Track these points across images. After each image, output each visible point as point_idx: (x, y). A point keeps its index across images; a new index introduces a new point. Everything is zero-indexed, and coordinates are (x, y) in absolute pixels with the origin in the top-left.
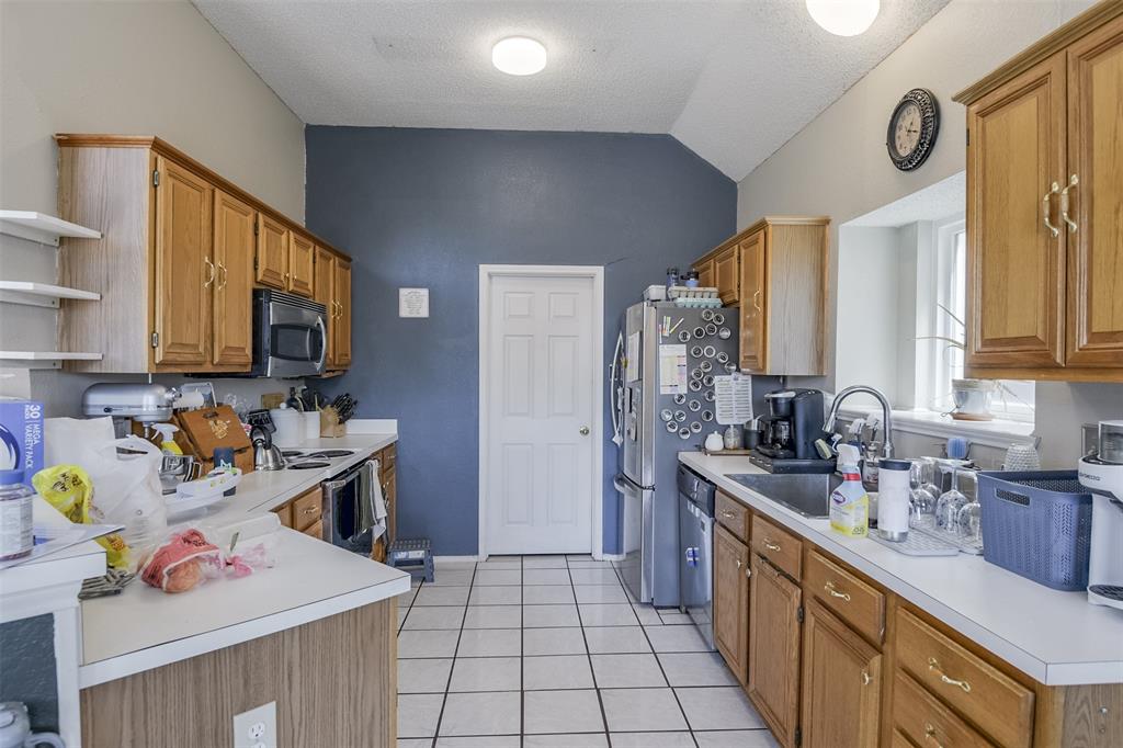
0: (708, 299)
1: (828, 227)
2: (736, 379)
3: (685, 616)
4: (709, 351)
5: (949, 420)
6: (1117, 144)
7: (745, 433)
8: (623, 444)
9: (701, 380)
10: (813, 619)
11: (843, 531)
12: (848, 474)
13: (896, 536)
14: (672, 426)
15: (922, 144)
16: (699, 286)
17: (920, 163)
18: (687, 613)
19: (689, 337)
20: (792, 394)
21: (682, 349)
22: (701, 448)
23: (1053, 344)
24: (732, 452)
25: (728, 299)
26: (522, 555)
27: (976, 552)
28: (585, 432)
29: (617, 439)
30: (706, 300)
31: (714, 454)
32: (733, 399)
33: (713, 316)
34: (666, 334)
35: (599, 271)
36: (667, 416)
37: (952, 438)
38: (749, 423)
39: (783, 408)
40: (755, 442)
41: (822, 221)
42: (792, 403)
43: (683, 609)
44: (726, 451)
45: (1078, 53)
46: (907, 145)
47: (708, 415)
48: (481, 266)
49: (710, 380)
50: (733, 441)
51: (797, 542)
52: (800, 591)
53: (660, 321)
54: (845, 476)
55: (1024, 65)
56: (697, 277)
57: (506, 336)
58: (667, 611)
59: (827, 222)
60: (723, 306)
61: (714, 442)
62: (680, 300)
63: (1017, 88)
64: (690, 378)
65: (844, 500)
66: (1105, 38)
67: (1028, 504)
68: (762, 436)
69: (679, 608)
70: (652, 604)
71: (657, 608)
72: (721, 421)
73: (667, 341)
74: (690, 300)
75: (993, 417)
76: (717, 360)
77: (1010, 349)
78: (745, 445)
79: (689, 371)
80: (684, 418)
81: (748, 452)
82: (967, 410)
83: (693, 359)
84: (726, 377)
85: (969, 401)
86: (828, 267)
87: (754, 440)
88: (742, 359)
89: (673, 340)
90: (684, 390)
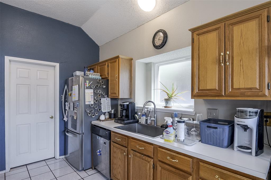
0: (97, 76)
1: (132, 61)
2: (107, 99)
3: (94, 170)
4: (100, 92)
5: (164, 108)
6: (240, 45)
7: (110, 114)
8: (68, 120)
9: (98, 100)
10: (160, 168)
11: (169, 141)
12: (170, 125)
13: (182, 141)
14: (90, 114)
15: (163, 43)
16: (94, 72)
17: (162, 47)
18: (95, 169)
19: (94, 87)
20: (128, 103)
21: (92, 91)
22: (98, 119)
23: (221, 90)
24: (108, 120)
25: (103, 77)
26: (26, 165)
27: (198, 141)
28: (52, 118)
29: (65, 119)
30: (97, 77)
31: (103, 121)
32: (106, 105)
33: (101, 81)
34: (87, 86)
35: (57, 65)
36: (88, 111)
37: (174, 113)
38: (111, 111)
39: (126, 107)
40: (112, 116)
41: (131, 59)
42: (128, 105)
43: (93, 168)
44: (106, 120)
45: (229, 23)
46: (158, 43)
47: (100, 110)
48: (5, 56)
49: (100, 100)
50: (107, 117)
51: (152, 146)
52: (153, 160)
53: (85, 82)
54: (169, 126)
55: (212, 24)
56: (93, 70)
57: (17, 84)
58: (88, 170)
59: (132, 59)
60: (102, 79)
61: (102, 117)
62: (90, 76)
63: (210, 30)
64: (94, 99)
65: (170, 133)
66: (237, 21)
67: (217, 129)
68: (115, 114)
69: (91, 168)
70: (83, 170)
71: (85, 170)
72: (103, 111)
73: (87, 88)
74: (93, 76)
75: (172, 107)
76: (102, 94)
77: (207, 92)
78: (110, 117)
79: (94, 97)
80: (93, 111)
81: (111, 119)
82: (168, 106)
83: (95, 94)
84: (104, 99)
85: (168, 104)
86: (132, 71)
87: (113, 116)
88: (110, 94)
89: (90, 88)
90: (93, 103)
